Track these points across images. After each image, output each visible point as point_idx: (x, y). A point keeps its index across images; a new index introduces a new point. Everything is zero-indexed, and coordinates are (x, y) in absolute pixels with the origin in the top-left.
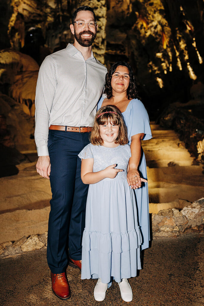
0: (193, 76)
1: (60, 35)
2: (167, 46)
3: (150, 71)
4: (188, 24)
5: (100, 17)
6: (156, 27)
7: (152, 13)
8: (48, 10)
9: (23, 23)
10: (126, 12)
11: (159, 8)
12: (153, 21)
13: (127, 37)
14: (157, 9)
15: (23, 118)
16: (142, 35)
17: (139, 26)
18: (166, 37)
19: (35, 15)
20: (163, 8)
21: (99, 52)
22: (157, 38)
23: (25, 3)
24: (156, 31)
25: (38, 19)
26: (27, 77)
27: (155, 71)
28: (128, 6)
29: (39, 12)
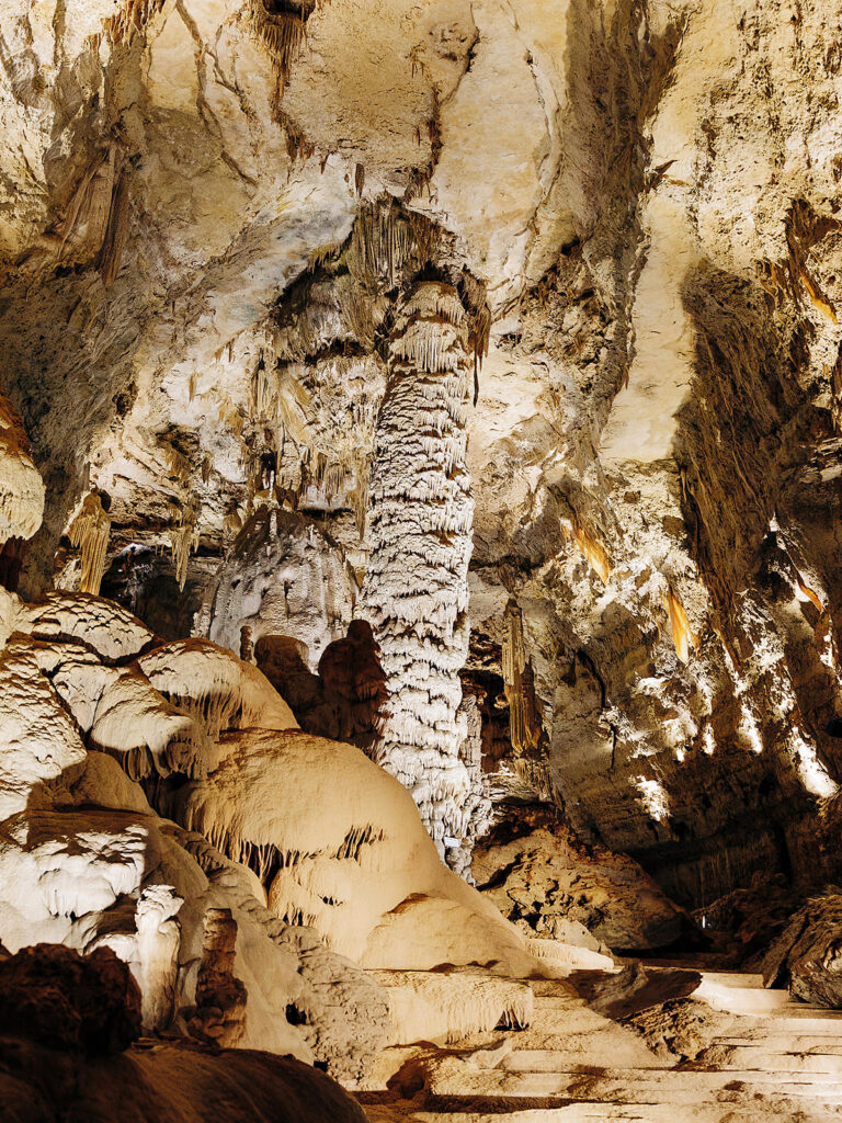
0: (817, 781)
1: (263, 583)
2: (691, 652)
3: (609, 746)
4: (801, 583)
5: (452, 533)
6: (643, 578)
7: (632, 528)
8: (212, 486)
9: (106, 526)
10: (518, 516)
11: (661, 514)
12: (632, 555)
13: (512, 603)
14: (654, 515)
15: (258, 927)
16: (577, 603)
17: (568, 569)
18: (686, 617)
19: (155, 499)
20: (676, 513)
21: (442, 661)
22: (643, 620)
23: (128, 456)
24: (642, 592)
25: (165, 514)
26: (260, 754)
27: (632, 746)
28: (531, 495)
29: (174, 490)
